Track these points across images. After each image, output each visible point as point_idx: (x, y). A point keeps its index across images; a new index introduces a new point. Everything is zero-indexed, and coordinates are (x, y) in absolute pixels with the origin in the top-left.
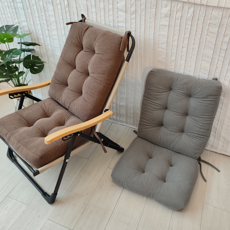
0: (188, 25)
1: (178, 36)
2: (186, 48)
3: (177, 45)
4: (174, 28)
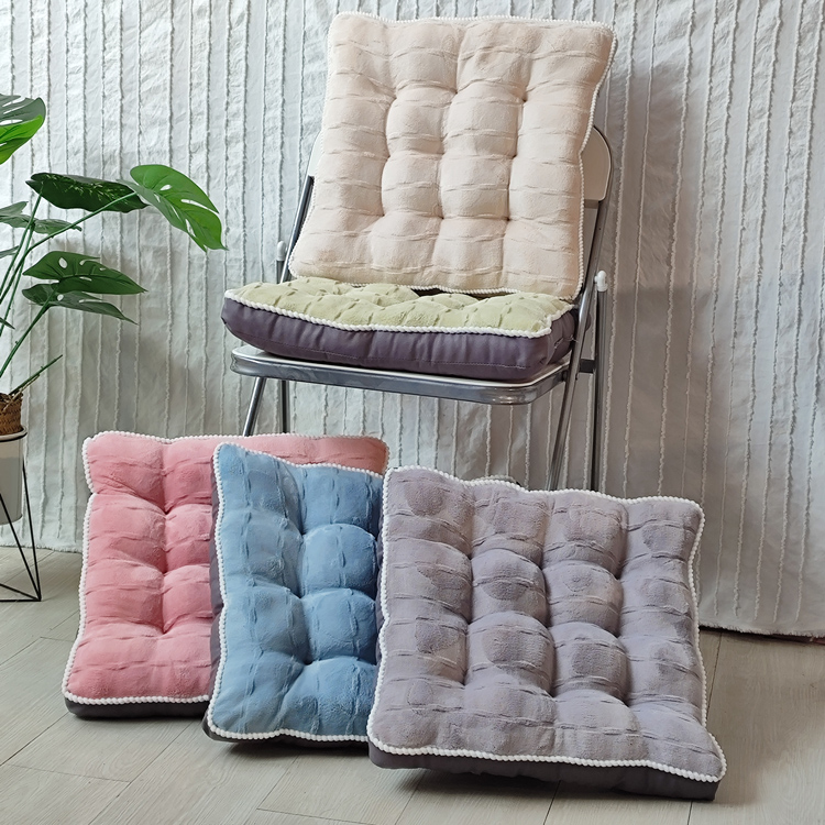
0: (762, 63)
1: (728, 108)
2: (765, 155)
3: (724, 142)
4: (711, 76)
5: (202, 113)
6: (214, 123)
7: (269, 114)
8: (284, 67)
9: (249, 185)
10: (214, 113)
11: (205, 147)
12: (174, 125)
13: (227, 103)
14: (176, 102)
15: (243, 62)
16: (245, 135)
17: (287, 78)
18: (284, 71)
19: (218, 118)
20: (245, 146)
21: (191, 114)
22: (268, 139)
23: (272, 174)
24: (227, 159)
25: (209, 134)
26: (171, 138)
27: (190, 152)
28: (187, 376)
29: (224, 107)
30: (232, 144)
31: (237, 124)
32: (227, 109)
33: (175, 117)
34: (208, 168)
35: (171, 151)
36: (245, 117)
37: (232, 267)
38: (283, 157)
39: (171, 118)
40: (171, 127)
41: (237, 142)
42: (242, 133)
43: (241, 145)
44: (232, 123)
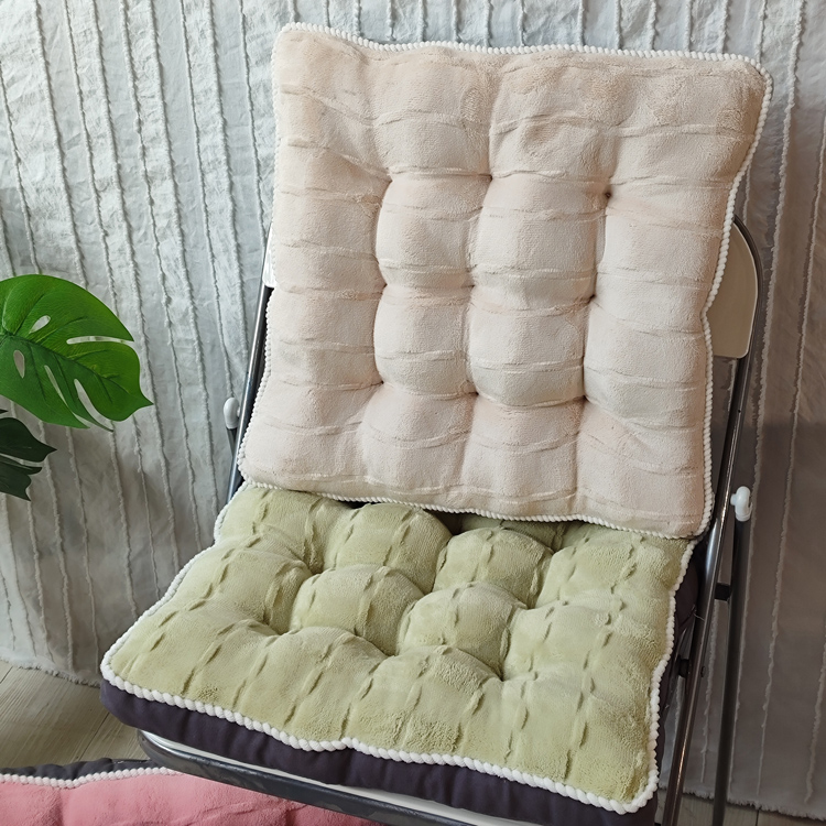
5: (103, 136)
6: (124, 151)
7: (205, 141)
8: (218, 70)
9: (191, 240)
10: (123, 135)
11: (115, 184)
12: (66, 152)
13: (140, 122)
14: (63, 117)
15: (153, 61)
16: (173, 170)
17: (225, 87)
18: (219, 77)
19: (129, 143)
20: (176, 186)
21: (88, 136)
22: (210, 178)
23: (222, 227)
24: (152, 202)
25: (119, 167)
26: (64, 170)
27: (96, 191)
28: (144, 480)
29: (136, 128)
30: (157, 182)
31: (159, 154)
32: (140, 131)
33: (66, 139)
34: (126, 214)
35: (68, 188)
36: (170, 144)
37: (183, 350)
38: (235, 205)
39: (59, 140)
40: (63, 155)
41: (164, 179)
42: (168, 168)
43: (169, 184)
44: (151, 152)
